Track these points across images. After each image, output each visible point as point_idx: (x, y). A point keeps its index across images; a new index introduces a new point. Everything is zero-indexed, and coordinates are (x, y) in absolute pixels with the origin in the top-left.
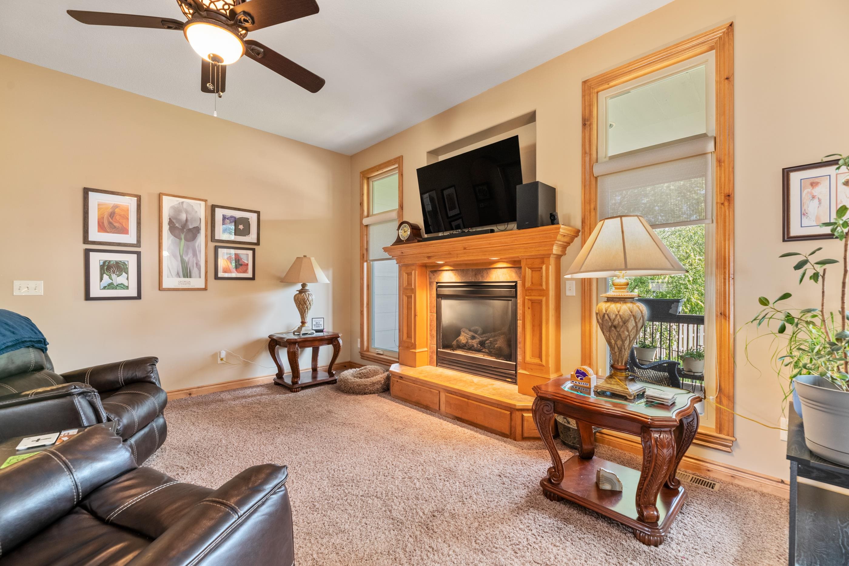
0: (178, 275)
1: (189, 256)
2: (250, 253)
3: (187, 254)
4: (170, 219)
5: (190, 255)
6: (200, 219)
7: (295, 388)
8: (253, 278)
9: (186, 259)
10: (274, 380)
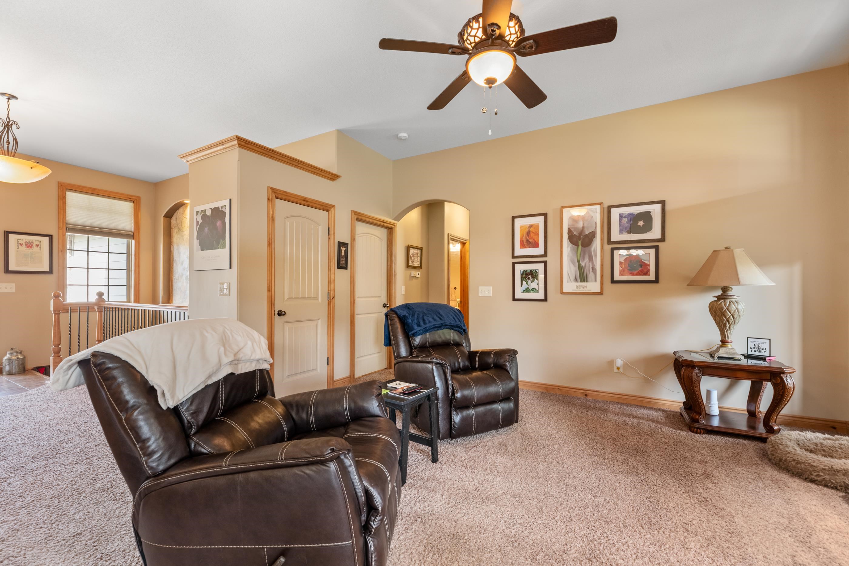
0: (576, 280)
1: (585, 261)
2: (652, 251)
3: (584, 260)
4: (569, 229)
5: (587, 260)
6: (596, 223)
7: (695, 428)
8: (656, 281)
9: (583, 264)
10: (680, 409)
